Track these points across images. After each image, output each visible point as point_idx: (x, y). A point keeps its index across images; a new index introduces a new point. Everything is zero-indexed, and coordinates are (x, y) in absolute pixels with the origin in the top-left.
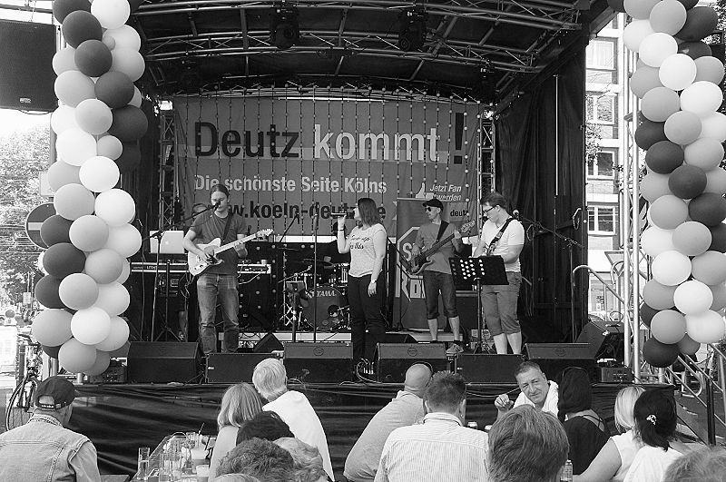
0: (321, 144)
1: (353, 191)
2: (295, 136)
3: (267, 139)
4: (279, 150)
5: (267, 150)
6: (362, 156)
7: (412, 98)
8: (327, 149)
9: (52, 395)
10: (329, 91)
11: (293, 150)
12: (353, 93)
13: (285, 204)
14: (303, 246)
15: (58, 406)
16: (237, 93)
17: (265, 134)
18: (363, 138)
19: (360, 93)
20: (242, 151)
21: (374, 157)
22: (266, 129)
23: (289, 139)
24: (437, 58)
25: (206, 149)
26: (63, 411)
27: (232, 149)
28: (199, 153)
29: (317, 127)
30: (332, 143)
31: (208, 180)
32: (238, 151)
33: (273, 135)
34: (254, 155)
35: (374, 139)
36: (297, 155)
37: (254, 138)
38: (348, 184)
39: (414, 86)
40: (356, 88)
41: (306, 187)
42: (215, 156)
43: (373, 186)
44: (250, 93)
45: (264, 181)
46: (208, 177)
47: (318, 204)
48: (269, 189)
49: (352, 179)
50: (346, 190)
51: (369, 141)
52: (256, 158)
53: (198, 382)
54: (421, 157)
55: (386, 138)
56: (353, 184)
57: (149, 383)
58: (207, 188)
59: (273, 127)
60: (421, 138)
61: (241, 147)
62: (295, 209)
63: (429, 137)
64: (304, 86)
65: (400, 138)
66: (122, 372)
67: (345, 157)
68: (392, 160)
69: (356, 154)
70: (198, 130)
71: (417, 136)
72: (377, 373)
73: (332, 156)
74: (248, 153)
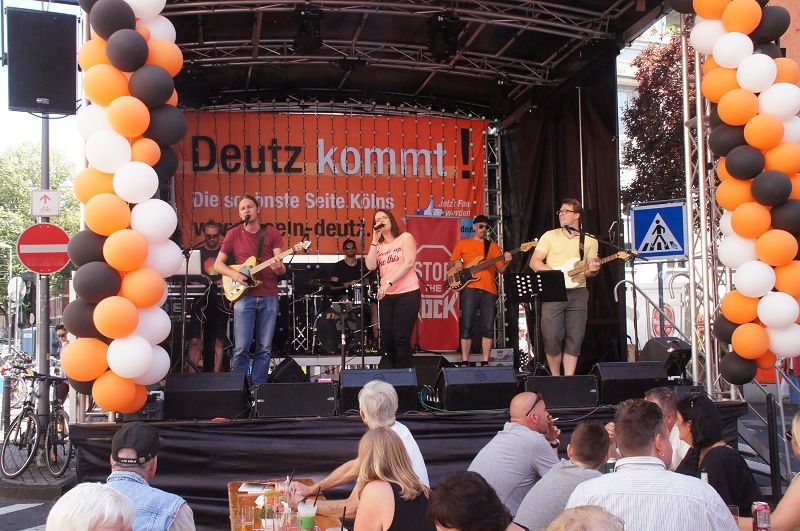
0: (325, 159)
1: (359, 207)
2: (297, 151)
3: (268, 154)
4: (282, 165)
5: (268, 165)
6: (368, 170)
7: (416, 113)
8: (332, 165)
9: (133, 446)
10: (332, 106)
11: (296, 165)
12: (356, 108)
13: (289, 223)
14: (309, 267)
15: (142, 459)
16: (235, 108)
17: (266, 148)
18: (368, 152)
19: (362, 109)
20: (242, 167)
21: (380, 171)
22: (267, 143)
23: (291, 154)
24: (453, 69)
25: (203, 163)
26: (148, 466)
27: (232, 164)
28: (196, 169)
29: (321, 142)
30: (336, 158)
31: (206, 197)
32: (238, 166)
33: (275, 150)
34: (255, 170)
35: (380, 153)
36: (299, 170)
37: (255, 154)
38: (354, 200)
39: (423, 102)
40: (360, 103)
41: (310, 204)
42: (214, 171)
43: (380, 201)
44: (249, 108)
45: (266, 198)
46: (206, 193)
47: (323, 221)
48: (272, 206)
49: (358, 195)
50: (352, 207)
51: (374, 155)
52: (257, 173)
53: (246, 416)
54: (428, 173)
55: (392, 153)
56: (359, 200)
57: (191, 419)
58: (207, 205)
59: (274, 141)
60: (427, 153)
61: (242, 162)
62: (299, 227)
63: (435, 152)
64: (306, 101)
65: (406, 153)
66: (160, 408)
67: (350, 172)
68: (399, 176)
69: (362, 169)
70: (195, 145)
71: (422, 151)
72: (444, 400)
73: (337, 172)
74: (249, 168)
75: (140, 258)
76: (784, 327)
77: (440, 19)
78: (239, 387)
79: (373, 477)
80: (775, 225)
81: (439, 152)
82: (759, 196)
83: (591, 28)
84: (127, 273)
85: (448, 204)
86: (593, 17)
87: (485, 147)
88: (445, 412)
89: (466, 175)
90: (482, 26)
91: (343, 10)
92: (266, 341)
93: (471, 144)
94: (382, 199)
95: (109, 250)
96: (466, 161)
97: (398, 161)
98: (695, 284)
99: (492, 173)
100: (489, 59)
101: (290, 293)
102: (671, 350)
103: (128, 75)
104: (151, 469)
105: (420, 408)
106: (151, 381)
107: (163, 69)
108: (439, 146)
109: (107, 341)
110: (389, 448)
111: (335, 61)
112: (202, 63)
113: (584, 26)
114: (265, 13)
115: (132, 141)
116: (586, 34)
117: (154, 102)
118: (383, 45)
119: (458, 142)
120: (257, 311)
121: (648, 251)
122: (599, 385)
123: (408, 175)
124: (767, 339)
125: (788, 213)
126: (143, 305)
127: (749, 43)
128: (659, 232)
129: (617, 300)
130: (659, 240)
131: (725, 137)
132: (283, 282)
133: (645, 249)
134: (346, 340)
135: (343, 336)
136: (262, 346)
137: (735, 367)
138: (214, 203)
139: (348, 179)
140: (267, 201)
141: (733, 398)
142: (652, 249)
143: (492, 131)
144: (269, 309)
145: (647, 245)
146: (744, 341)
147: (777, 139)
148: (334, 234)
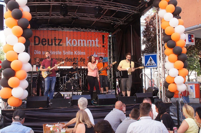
0: (68, 42)
1: (77, 54)
2: (61, 40)
3: (53, 41)
4: (57, 44)
5: (54, 44)
6: (79, 45)
7: (91, 31)
9: (19, 115)
10: (70, 29)
11: (61, 44)
12: (76, 30)
13: (59, 58)
14: (64, 69)
15: (21, 119)
16: (45, 29)
18: (79, 41)
19: (77, 30)
21: (82, 45)
22: (53, 38)
23: (59, 41)
24: (100, 20)
25: (37, 43)
26: (22, 120)
27: (44, 43)
28: (35, 44)
29: (67, 38)
30: (71, 42)
31: (38, 52)
33: (55, 40)
34: (50, 45)
35: (82, 41)
36: (62, 45)
37: (50, 41)
38: (75, 53)
39: (92, 28)
40: (77, 28)
41: (64, 54)
42: (40, 45)
43: (82, 53)
44: (49, 29)
45: (53, 52)
46: (38, 50)
47: (67, 58)
48: (54, 54)
49: (76, 51)
50: (75, 54)
51: (80, 41)
52: (51, 46)
53: (48, 107)
54: (94, 46)
55: (85, 41)
56: (77, 53)
57: (33, 108)
58: (38, 54)
59: (55, 38)
60: (94, 41)
61: (47, 43)
62: (61, 59)
63: (96, 41)
64: (63, 28)
65: (88, 41)
66: (25, 105)
67: (74, 46)
68: (86, 46)
69: (77, 45)
70: (35, 38)
71: (93, 40)
72: (98, 103)
73: (71, 45)
74: (49, 44)
75: (20, 67)
76: (180, 84)
77: (97, 8)
78: (46, 100)
79: (80, 122)
80: (178, 59)
81: (97, 41)
82: (175, 52)
83: (134, 11)
84: (17, 71)
85: (99, 54)
86: (135, 8)
87: (108, 40)
88: (98, 106)
89: (103, 46)
90: (107, 10)
91: (73, 5)
92: (53, 88)
93: (105, 39)
94: (82, 52)
95: (12, 65)
96: (103, 43)
97: (86, 43)
98: (160, 74)
99: (110, 46)
100: (109, 18)
101: (59, 76)
102: (154, 90)
103: (17, 20)
104: (23, 121)
105: (92, 105)
106: (23, 98)
107: (27, 19)
108: (97, 39)
109: (12, 88)
110: (84, 115)
111: (71, 18)
112: (37, 18)
113: (132, 10)
114: (53, 5)
115: (18, 37)
116: (133, 12)
117: (24, 27)
118: (83, 14)
119: (101, 38)
120: (50, 80)
121: (148, 66)
122: (136, 99)
123: (89, 46)
124: (176, 87)
125: (181, 56)
126: (21, 79)
127: (172, 15)
128: (151, 61)
129: (140, 78)
130: (151, 63)
131: (167, 38)
132: (57, 73)
133: (147, 65)
134: (73, 88)
135: (72, 87)
136: (52, 89)
137: (169, 94)
138: (40, 53)
139: (74, 47)
140: (53, 53)
141: (169, 102)
142: (149, 65)
143: (110, 36)
144: (54, 80)
145: (148, 64)
146: (171, 88)
147: (179, 39)
148: (70, 61)
